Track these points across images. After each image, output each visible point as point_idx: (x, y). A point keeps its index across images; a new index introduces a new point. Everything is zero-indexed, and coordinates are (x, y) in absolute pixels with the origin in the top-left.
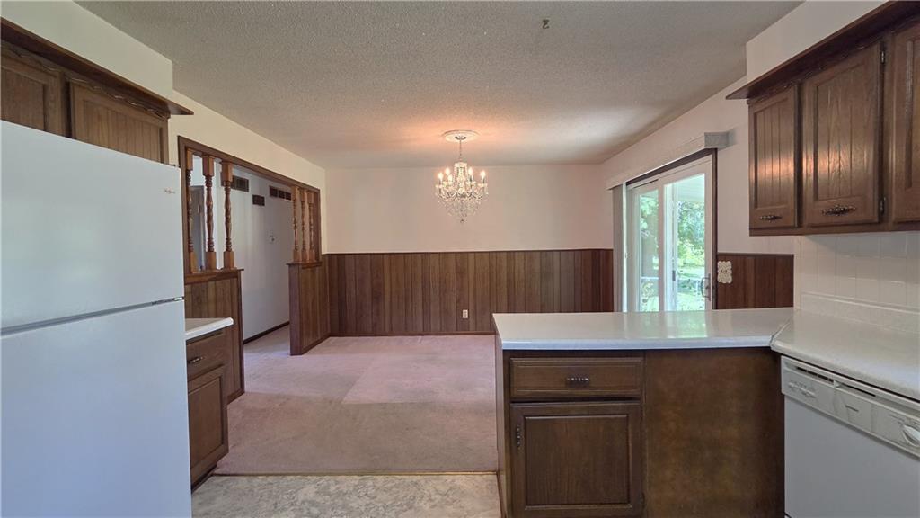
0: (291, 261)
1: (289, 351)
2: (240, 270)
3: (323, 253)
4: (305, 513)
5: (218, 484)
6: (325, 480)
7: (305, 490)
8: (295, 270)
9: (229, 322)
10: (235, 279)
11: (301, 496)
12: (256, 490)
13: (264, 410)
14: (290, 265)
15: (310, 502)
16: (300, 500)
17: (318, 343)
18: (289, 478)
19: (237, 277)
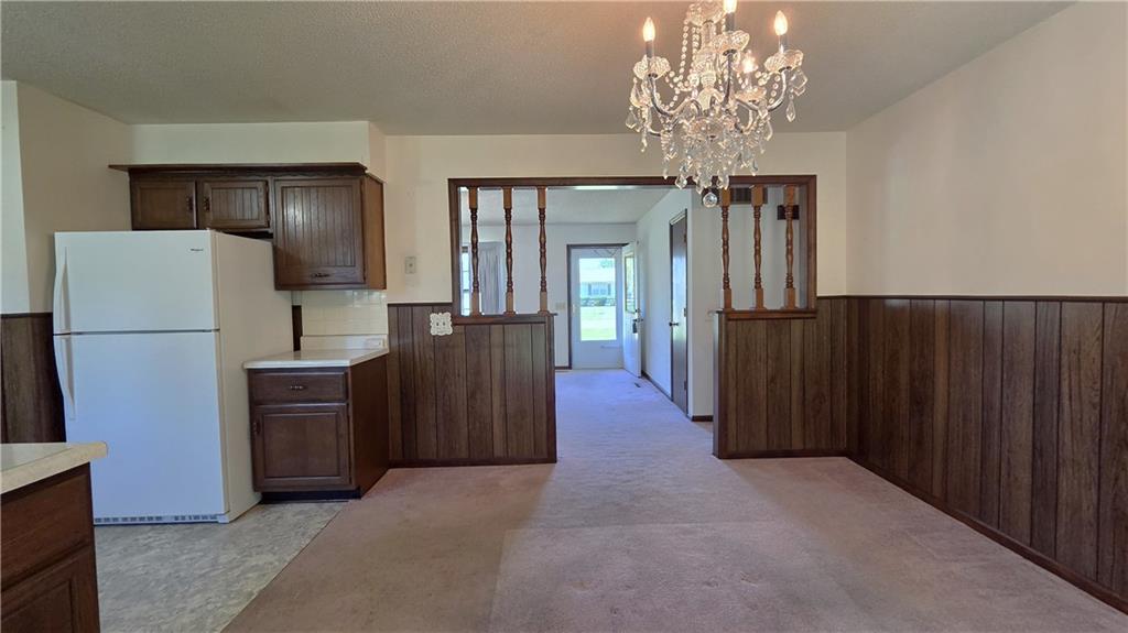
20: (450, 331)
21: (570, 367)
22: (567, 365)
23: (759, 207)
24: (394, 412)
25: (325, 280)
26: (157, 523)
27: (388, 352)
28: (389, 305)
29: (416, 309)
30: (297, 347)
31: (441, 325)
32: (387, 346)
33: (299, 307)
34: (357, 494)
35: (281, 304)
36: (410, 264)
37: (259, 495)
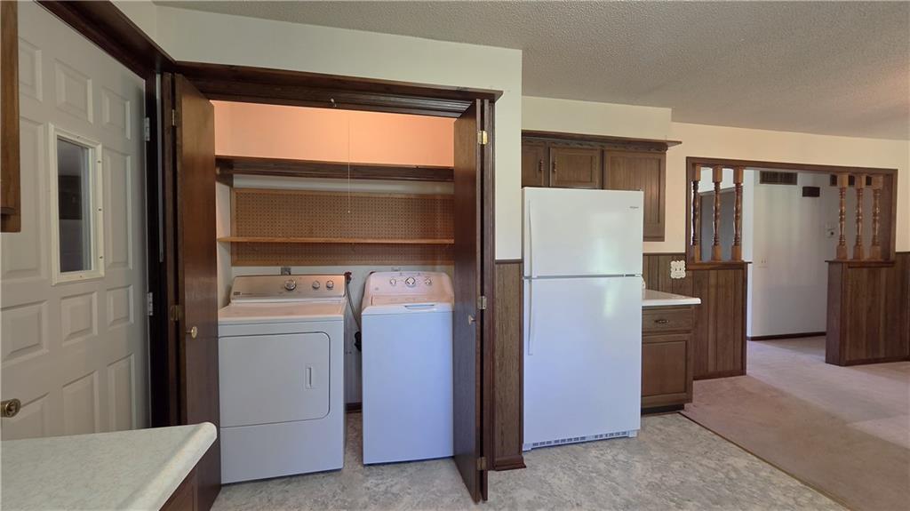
0: (833, 257)
1: (824, 358)
2: (747, 263)
3: (897, 251)
4: (725, 470)
5: (678, 419)
6: (760, 464)
7: (736, 459)
8: (838, 268)
9: (697, 301)
10: (741, 271)
11: (731, 461)
12: (699, 437)
13: (750, 393)
14: (830, 263)
15: (734, 467)
16: (728, 462)
17: (877, 361)
18: (731, 445)
19: (743, 269)
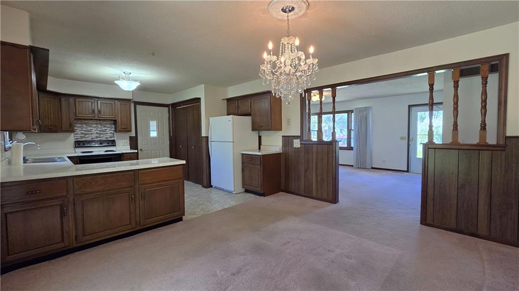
20: (299, 146)
21: (408, 171)
22: (406, 170)
23: (458, 82)
24: (283, 173)
25: (262, 128)
26: (223, 190)
27: (282, 152)
28: (283, 136)
29: (290, 138)
30: (260, 148)
31: (297, 144)
32: (281, 150)
33: (261, 136)
34: (263, 195)
35: (255, 135)
36: (288, 121)
37: (244, 189)
